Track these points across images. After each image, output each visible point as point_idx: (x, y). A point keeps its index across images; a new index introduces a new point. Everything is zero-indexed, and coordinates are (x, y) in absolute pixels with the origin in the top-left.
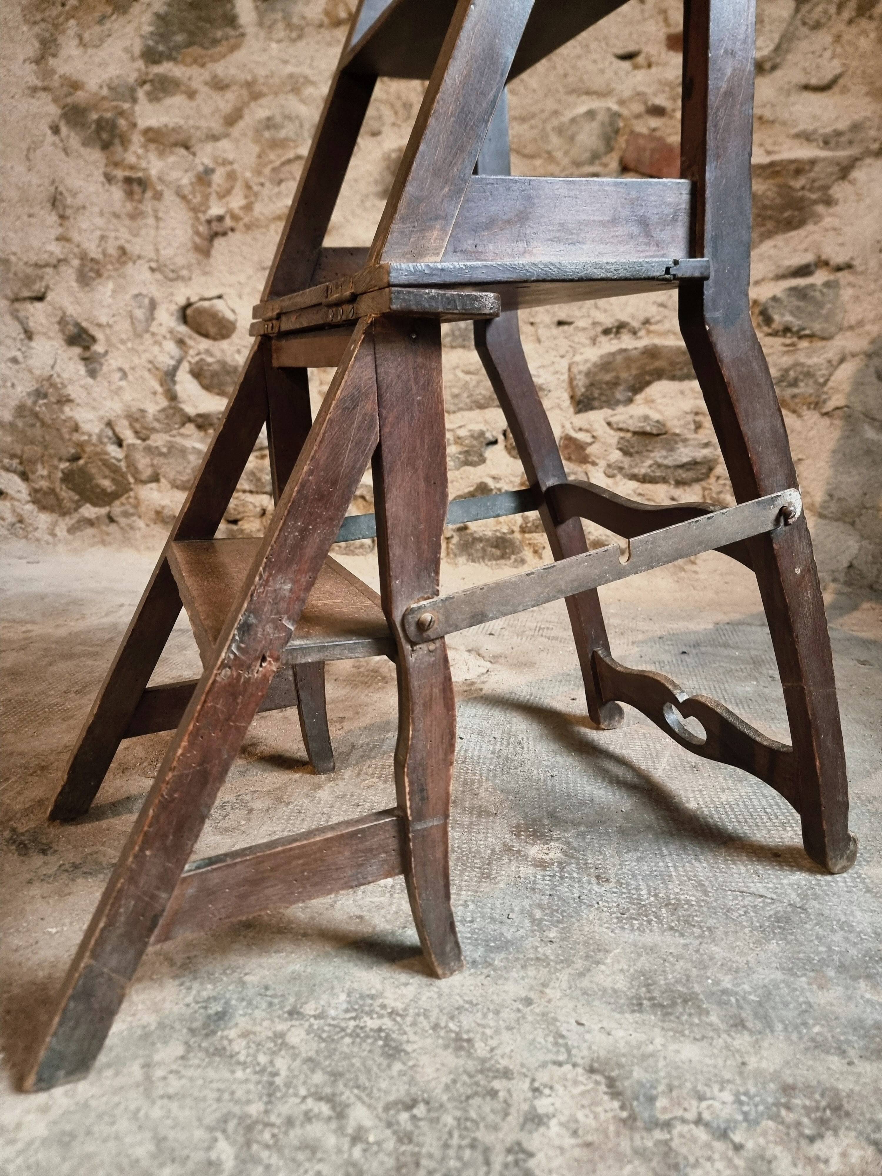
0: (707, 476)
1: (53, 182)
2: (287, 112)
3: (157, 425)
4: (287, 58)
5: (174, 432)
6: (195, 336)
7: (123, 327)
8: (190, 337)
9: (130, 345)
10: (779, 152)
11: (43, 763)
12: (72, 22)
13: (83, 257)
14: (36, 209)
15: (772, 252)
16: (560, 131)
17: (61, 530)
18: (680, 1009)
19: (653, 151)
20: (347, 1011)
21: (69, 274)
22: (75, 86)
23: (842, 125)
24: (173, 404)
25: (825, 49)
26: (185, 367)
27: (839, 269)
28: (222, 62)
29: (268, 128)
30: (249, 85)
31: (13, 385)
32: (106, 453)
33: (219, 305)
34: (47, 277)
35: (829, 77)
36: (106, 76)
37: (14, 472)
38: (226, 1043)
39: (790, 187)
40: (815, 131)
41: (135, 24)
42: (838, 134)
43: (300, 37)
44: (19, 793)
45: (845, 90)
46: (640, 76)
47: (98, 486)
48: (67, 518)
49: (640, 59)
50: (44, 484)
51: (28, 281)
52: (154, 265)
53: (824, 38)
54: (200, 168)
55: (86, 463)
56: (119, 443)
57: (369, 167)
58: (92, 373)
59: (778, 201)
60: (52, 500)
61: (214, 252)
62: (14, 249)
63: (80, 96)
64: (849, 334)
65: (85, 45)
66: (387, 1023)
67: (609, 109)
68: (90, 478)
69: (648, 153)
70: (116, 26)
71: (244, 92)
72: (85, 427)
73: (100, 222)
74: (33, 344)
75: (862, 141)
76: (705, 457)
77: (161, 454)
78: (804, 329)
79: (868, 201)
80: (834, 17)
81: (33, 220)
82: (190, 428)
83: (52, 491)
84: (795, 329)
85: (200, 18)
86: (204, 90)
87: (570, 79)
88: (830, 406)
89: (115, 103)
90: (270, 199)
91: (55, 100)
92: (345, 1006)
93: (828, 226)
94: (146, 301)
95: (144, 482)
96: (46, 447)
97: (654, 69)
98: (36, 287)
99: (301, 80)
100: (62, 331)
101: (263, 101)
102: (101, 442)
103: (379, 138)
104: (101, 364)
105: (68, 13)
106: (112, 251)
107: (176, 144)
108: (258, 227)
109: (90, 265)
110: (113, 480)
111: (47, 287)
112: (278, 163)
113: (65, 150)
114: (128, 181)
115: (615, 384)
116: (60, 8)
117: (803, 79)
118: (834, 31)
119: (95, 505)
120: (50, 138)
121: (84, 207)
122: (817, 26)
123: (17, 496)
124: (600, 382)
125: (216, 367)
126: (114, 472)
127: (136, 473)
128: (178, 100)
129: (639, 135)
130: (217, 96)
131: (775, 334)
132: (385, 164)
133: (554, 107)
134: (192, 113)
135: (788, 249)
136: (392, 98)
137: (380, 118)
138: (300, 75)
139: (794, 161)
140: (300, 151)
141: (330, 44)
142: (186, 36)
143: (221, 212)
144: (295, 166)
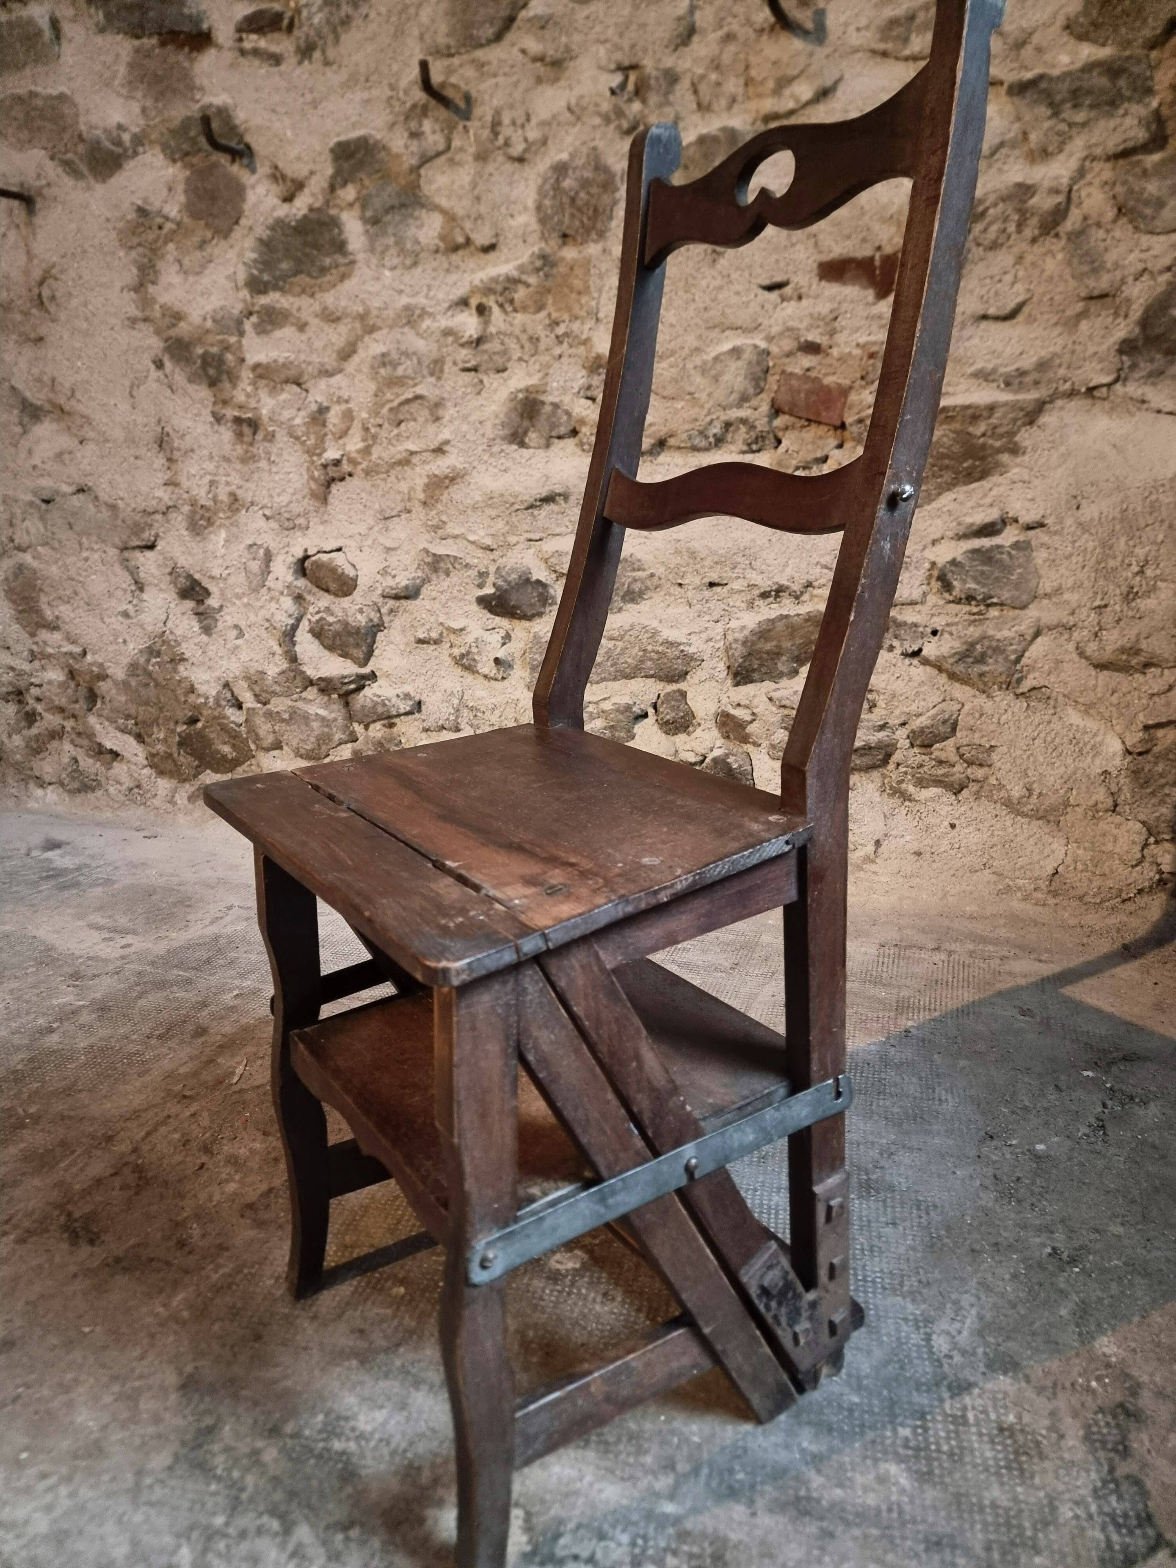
0: (885, 761)
1: (159, 421)
2: (403, 348)
3: (278, 689)
4: (402, 287)
5: (295, 696)
6: (315, 590)
7: (238, 581)
8: (310, 592)
9: (245, 600)
10: (954, 394)
11: (110, 1133)
12: (171, 246)
13: (193, 503)
14: (142, 451)
15: (953, 506)
16: (703, 370)
17: (181, 798)
18: (621, 1447)
19: (808, 393)
20: (320, 1432)
21: (179, 520)
22: (178, 317)
23: (1027, 363)
24: (294, 666)
25: (1005, 273)
26: (305, 625)
27: (1029, 528)
28: (332, 292)
29: (384, 365)
30: (362, 317)
31: (125, 642)
32: (225, 717)
33: (339, 559)
34: (156, 525)
35: (1011, 305)
36: (209, 308)
37: (130, 733)
38: (208, 1456)
39: (969, 434)
40: (994, 370)
41: (236, 249)
42: (1022, 373)
43: (415, 264)
44: (82, 1170)
45: (1031, 320)
46: (790, 308)
47: (218, 752)
48: (187, 785)
49: (788, 290)
50: (160, 748)
51: (137, 529)
52: (268, 512)
53: (1004, 259)
54: (314, 407)
55: (204, 727)
56: (240, 706)
57: (494, 407)
58: (207, 630)
59: (956, 449)
60: (169, 765)
61: (331, 499)
62: (121, 494)
63: (183, 329)
64: (1045, 601)
65: (185, 273)
66: (352, 1446)
67: (756, 347)
68: (208, 743)
69: (802, 395)
70: (217, 251)
71: (357, 325)
72: (202, 689)
73: (210, 466)
74: (145, 596)
75: (1049, 381)
76: (880, 741)
77: (283, 721)
78: (991, 597)
79: (1062, 449)
80: (1013, 237)
81: (140, 463)
82: (312, 693)
83: (170, 756)
84: (979, 598)
85: (305, 244)
86: (314, 322)
87: (711, 313)
88: (1025, 687)
89: (220, 337)
90: (390, 443)
91: (157, 332)
92: (320, 1426)
93: (1016, 478)
94: (262, 551)
95: (267, 750)
96: (161, 709)
97: (804, 302)
98: (146, 535)
99: (418, 312)
100: (175, 583)
101: (377, 335)
102: (219, 706)
103: (505, 375)
104: (217, 620)
105: (166, 235)
106: (223, 497)
107: (287, 381)
108: (377, 473)
109: (201, 512)
110: (233, 746)
111: (157, 536)
112: (395, 404)
113: (170, 387)
114: (238, 421)
115: (777, 654)
116: (157, 232)
117: (980, 310)
118: (1016, 250)
119: (216, 771)
120: (154, 373)
121: (192, 450)
122: (994, 246)
123: (134, 759)
124: (759, 652)
125: (337, 627)
126: (234, 738)
127: (257, 739)
128: (288, 332)
129: (791, 374)
130: (328, 329)
131: (958, 601)
132: (512, 405)
133: (695, 344)
134: (303, 346)
135: (970, 504)
136: (517, 331)
137: (505, 352)
138: (416, 306)
139: (969, 407)
140: (420, 390)
141: (448, 271)
142: (292, 263)
143: (337, 456)
144: (415, 406)
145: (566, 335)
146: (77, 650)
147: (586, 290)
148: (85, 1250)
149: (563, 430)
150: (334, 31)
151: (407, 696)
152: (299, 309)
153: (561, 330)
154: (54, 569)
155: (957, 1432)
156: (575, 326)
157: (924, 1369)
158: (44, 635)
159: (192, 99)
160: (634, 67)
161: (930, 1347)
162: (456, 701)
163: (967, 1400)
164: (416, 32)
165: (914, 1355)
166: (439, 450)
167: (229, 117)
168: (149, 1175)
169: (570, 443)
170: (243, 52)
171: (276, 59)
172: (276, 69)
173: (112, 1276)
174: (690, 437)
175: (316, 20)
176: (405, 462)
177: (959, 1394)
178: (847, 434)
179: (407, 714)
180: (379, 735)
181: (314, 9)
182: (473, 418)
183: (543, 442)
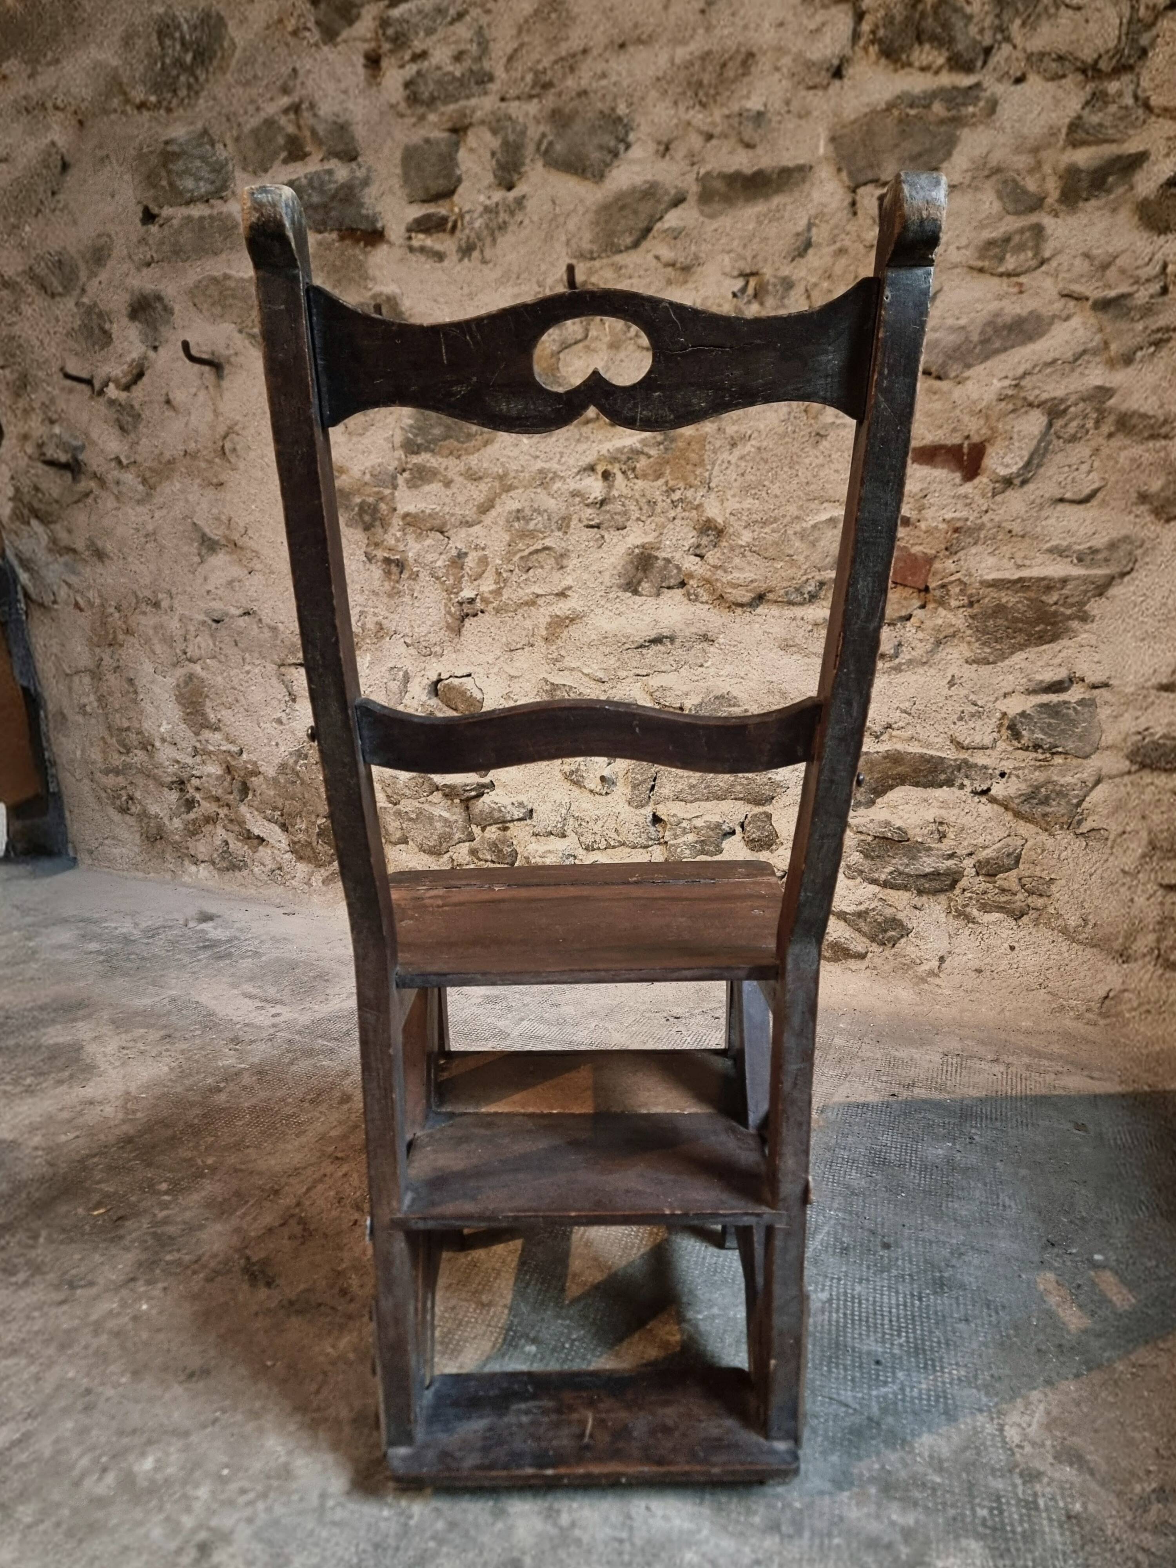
0: (952, 887)
2: (536, 506)
3: (407, 792)
4: (538, 453)
5: (422, 799)
6: (445, 709)
8: (439, 707)
10: (1030, 568)
11: (276, 1187)
15: (1024, 664)
16: (802, 536)
17: (317, 881)
23: (1099, 542)
25: (1082, 462)
27: (1095, 686)
28: (476, 455)
29: (518, 519)
30: (501, 478)
31: (277, 744)
33: (468, 684)
35: (1087, 491)
36: (368, 464)
37: (276, 823)
39: (1042, 602)
40: (1068, 548)
41: (396, 414)
42: (1094, 551)
44: (254, 1219)
45: (1104, 503)
48: (322, 870)
50: (302, 837)
51: (294, 649)
52: (408, 640)
53: (1081, 450)
54: (454, 552)
57: (612, 560)
59: (1029, 614)
60: (308, 852)
61: (464, 631)
62: (282, 618)
63: (345, 481)
64: (1107, 753)
65: (350, 434)
70: (378, 416)
71: (497, 484)
74: (297, 706)
75: (1120, 559)
76: (949, 869)
77: (411, 820)
78: (1056, 746)
80: (1091, 432)
82: (437, 797)
83: (309, 844)
84: (1047, 746)
86: (459, 479)
87: (812, 487)
88: (1084, 828)
89: (376, 489)
90: (519, 586)
93: (1084, 642)
94: (401, 673)
99: (551, 475)
101: (513, 493)
103: (624, 532)
106: (371, 626)
107: (431, 529)
108: (506, 611)
112: (526, 553)
114: (387, 561)
117: (1057, 494)
118: (1093, 443)
122: (1073, 439)
123: (277, 845)
127: (387, 834)
128: (435, 487)
130: (471, 486)
131: (1026, 749)
132: (628, 558)
133: (796, 513)
134: (447, 500)
135: (1040, 664)
136: (637, 496)
137: (625, 513)
138: (549, 470)
139: (1043, 579)
140: (548, 542)
141: (578, 441)
142: (442, 429)
143: (472, 595)
144: (542, 556)
145: (681, 500)
146: (235, 749)
147: (701, 463)
148: (263, 1293)
149: (673, 582)
150: (492, 234)
151: (521, 804)
152: (446, 469)
153: (676, 496)
154: (219, 678)
155: (1029, 1516)
156: (689, 493)
157: (997, 1457)
158: (206, 734)
159: (365, 288)
160: (753, 274)
161: (1003, 1438)
162: (564, 811)
163: (1038, 1487)
164: (563, 238)
165: (989, 1443)
166: (562, 594)
167: (397, 304)
168: (312, 1227)
169: (678, 593)
170: (411, 249)
171: (440, 257)
172: (438, 265)
173: (289, 1316)
174: (787, 594)
175: (477, 224)
176: (532, 603)
177: (1030, 1481)
178: (930, 596)
179: (520, 820)
180: (494, 837)
181: (476, 215)
182: (594, 568)
183: (654, 590)
